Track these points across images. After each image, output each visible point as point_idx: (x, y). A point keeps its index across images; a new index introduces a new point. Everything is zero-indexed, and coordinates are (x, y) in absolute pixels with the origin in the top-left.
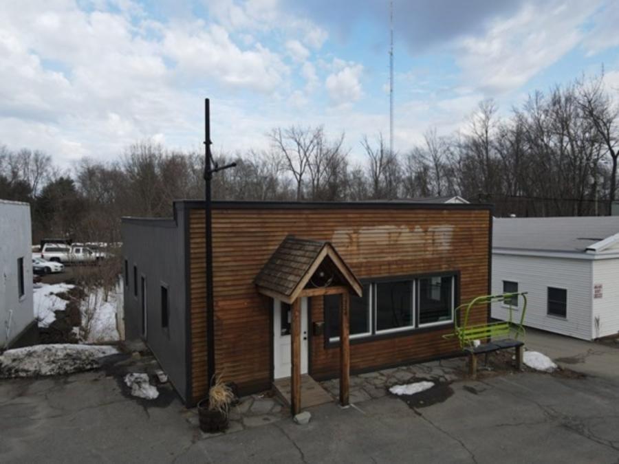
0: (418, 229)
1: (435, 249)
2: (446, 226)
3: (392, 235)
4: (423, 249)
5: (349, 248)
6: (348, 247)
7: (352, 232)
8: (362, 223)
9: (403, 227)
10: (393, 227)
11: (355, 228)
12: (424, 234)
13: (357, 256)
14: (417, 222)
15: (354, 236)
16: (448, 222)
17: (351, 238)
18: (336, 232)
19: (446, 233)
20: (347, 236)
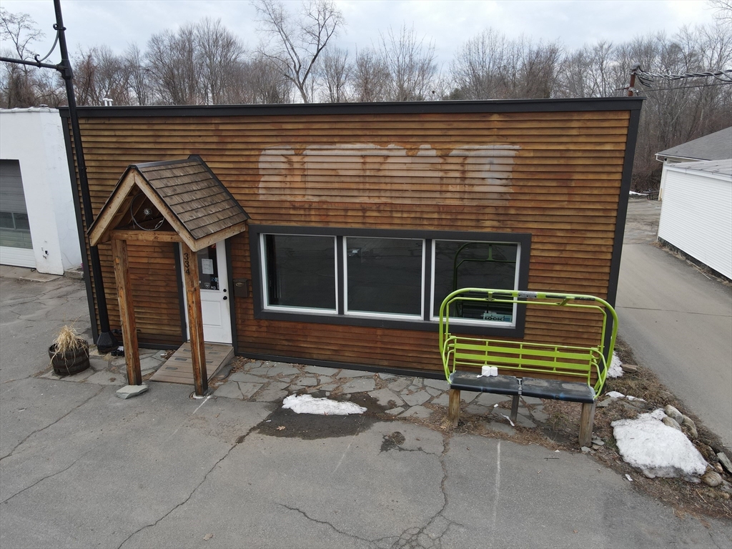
0: (427, 150)
1: (467, 189)
2: (498, 146)
3: (368, 160)
4: (438, 188)
5: (288, 179)
6: (286, 176)
7: (293, 152)
8: (311, 139)
9: (391, 146)
10: (371, 146)
11: (298, 146)
12: (441, 160)
13: (302, 192)
14: (424, 138)
15: (295, 159)
16: (502, 138)
17: (290, 162)
18: (263, 152)
19: (496, 161)
20: (283, 159)
